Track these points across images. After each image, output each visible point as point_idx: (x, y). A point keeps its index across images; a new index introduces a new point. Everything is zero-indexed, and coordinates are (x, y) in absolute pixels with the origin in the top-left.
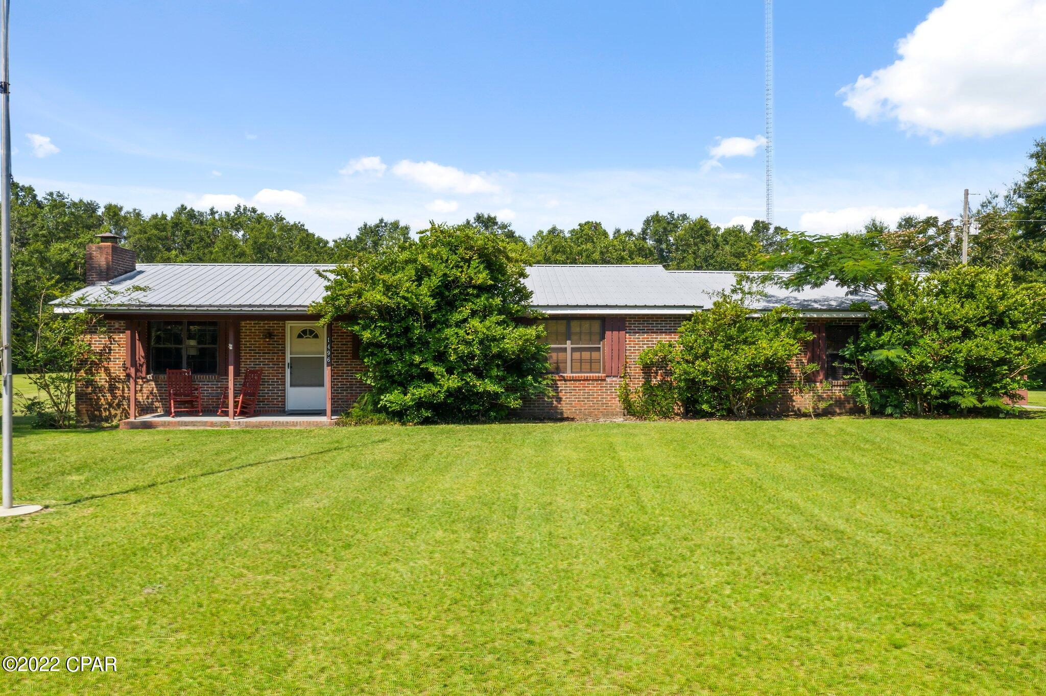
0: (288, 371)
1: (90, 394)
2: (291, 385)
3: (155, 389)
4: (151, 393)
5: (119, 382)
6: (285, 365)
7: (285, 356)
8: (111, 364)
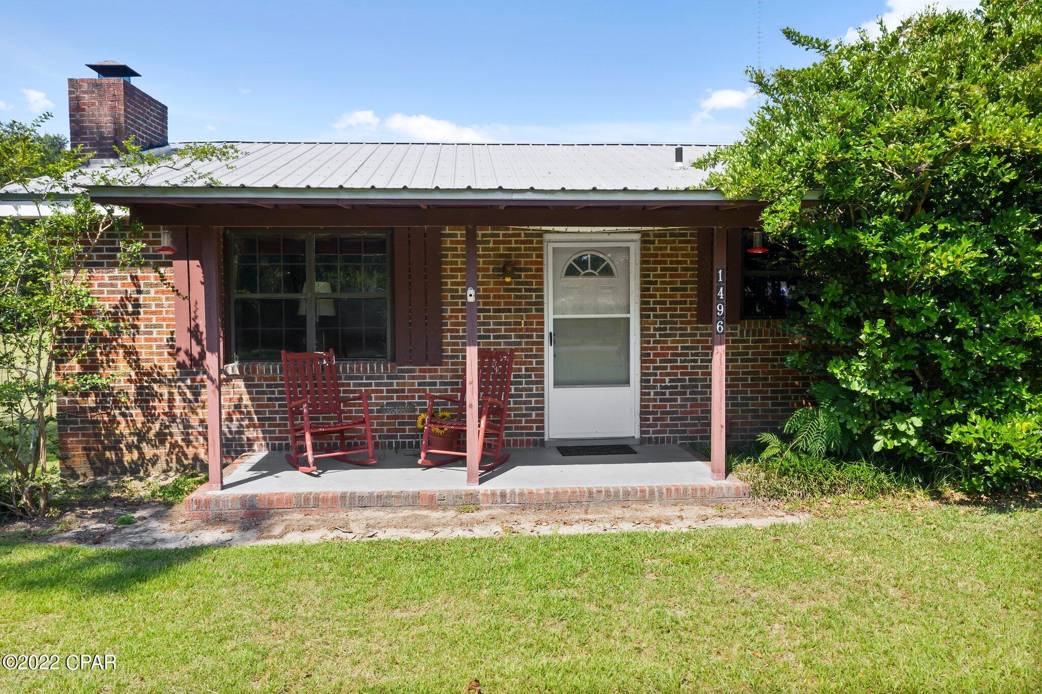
0: (549, 351)
1: (92, 410)
2: (557, 384)
3: (246, 397)
4: (238, 407)
5: (160, 381)
6: (542, 337)
7: (542, 317)
8: (141, 340)
